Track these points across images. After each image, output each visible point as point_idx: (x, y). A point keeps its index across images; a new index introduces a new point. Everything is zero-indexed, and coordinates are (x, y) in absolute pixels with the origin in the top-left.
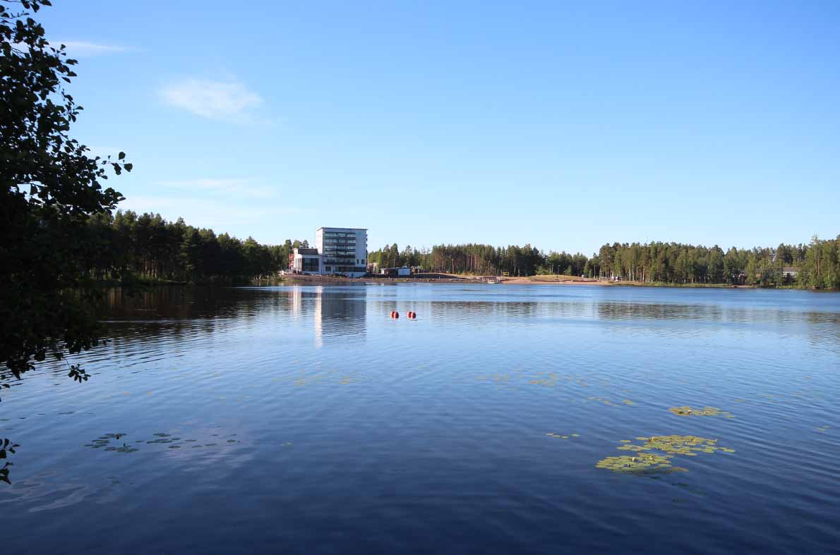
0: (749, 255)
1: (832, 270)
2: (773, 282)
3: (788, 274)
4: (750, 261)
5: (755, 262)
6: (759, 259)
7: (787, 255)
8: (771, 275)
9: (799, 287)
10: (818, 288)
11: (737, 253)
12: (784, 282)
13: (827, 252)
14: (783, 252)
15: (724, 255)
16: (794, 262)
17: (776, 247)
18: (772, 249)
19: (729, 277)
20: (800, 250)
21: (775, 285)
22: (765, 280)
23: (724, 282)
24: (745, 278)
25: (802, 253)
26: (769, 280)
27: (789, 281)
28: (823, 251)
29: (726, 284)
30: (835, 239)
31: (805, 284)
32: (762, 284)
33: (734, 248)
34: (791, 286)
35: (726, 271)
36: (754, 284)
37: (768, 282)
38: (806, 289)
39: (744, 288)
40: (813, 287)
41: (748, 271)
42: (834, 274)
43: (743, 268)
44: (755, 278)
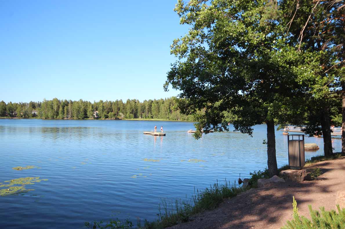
0: (18, 105)
1: (51, 111)
2: (28, 116)
3: (34, 113)
4: (18, 108)
5: (20, 108)
6: (22, 107)
7: (33, 106)
8: (27, 113)
9: (38, 118)
10: (46, 118)
11: (12, 105)
12: (33, 116)
13: (50, 105)
14: (32, 104)
15: (6, 105)
16: (36, 108)
17: (29, 102)
18: (27, 103)
19: (9, 114)
20: (39, 104)
21: (29, 117)
22: (25, 115)
23: (7, 116)
24: (16, 114)
25: (39, 105)
26: (26, 115)
27: (34, 116)
28: (48, 104)
29: (8, 117)
30: (52, 100)
31: (41, 117)
32: (23, 117)
33: (11, 102)
34: (35, 118)
35: (8, 112)
36: (20, 117)
37: (26, 116)
38: (41, 119)
39: (16, 119)
40: (44, 118)
41: (17, 112)
42: (52, 113)
43: (15, 110)
44: (20, 115)
